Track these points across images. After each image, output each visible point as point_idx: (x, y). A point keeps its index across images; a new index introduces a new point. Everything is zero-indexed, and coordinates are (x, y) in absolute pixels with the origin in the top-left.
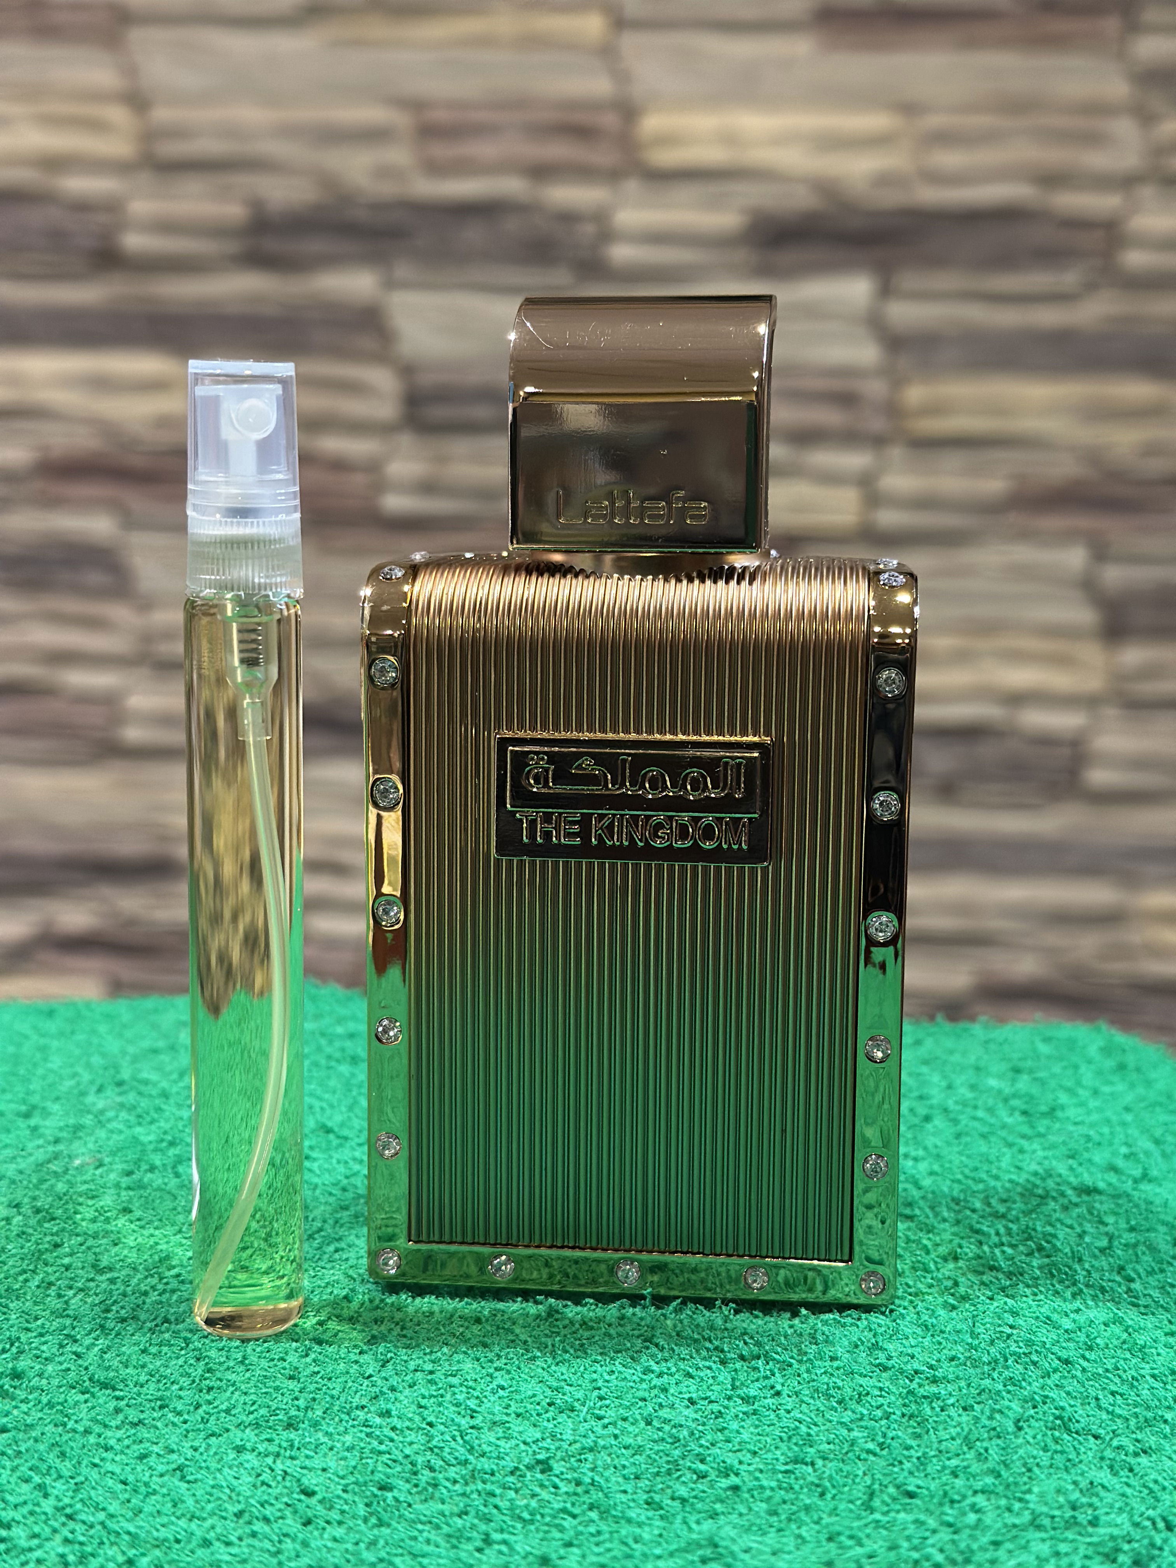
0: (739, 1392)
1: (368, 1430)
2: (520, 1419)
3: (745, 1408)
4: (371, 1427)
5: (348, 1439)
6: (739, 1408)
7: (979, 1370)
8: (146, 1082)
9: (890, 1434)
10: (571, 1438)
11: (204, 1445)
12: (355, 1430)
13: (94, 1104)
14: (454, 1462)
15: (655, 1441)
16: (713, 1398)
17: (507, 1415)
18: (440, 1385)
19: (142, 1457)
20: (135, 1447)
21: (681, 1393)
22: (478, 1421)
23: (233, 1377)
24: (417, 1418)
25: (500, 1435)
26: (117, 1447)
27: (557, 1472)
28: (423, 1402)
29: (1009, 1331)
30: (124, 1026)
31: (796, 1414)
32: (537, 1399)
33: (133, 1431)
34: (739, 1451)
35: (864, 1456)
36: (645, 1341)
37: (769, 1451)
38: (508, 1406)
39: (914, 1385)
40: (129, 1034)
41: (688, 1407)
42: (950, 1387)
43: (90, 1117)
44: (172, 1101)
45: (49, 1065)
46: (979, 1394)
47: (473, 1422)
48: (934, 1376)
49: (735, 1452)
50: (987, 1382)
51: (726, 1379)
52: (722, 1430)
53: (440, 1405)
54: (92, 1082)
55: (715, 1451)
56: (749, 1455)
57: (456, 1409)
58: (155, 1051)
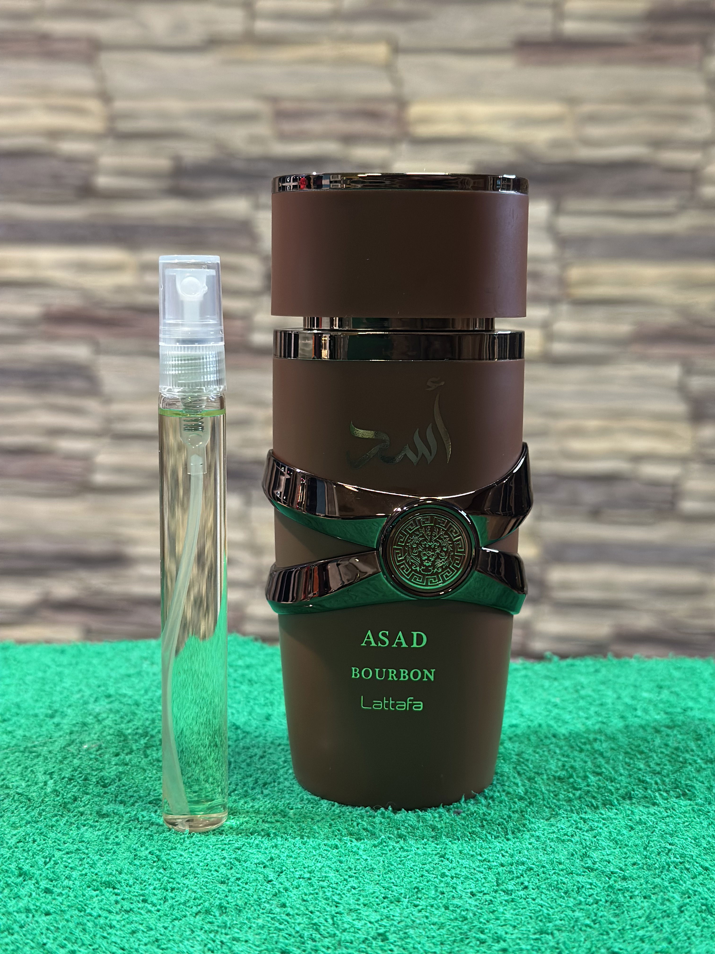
0: (502, 887)
1: (272, 916)
2: (366, 907)
3: (507, 898)
4: (274, 914)
5: (260, 922)
6: (503, 898)
7: (652, 872)
8: (125, 696)
9: (600, 914)
10: (399, 919)
11: (171, 926)
12: (264, 916)
13: (93, 709)
14: (327, 935)
15: (451, 920)
16: (485, 892)
17: (359, 905)
18: (315, 887)
19: (133, 932)
20: (128, 926)
21: (465, 889)
22: (341, 909)
23: (186, 882)
24: (302, 908)
25: (355, 917)
26: (118, 926)
27: (392, 941)
28: (305, 898)
29: (670, 847)
30: (109, 660)
31: (538, 901)
32: (376, 894)
33: (127, 916)
34: (505, 925)
35: (584, 928)
36: (441, 857)
37: (524, 925)
38: (358, 900)
39: (611, 882)
40: (111, 665)
41: (470, 898)
42: (635, 883)
43: (91, 717)
44: (141, 708)
45: (64, 685)
46: (654, 888)
47: (337, 910)
48: (624, 875)
49: (502, 926)
50: (658, 880)
51: (492, 879)
52: (493, 912)
53: (316, 899)
54: (91, 695)
55: (490, 926)
56: (511, 928)
57: (326, 902)
58: (129, 676)
